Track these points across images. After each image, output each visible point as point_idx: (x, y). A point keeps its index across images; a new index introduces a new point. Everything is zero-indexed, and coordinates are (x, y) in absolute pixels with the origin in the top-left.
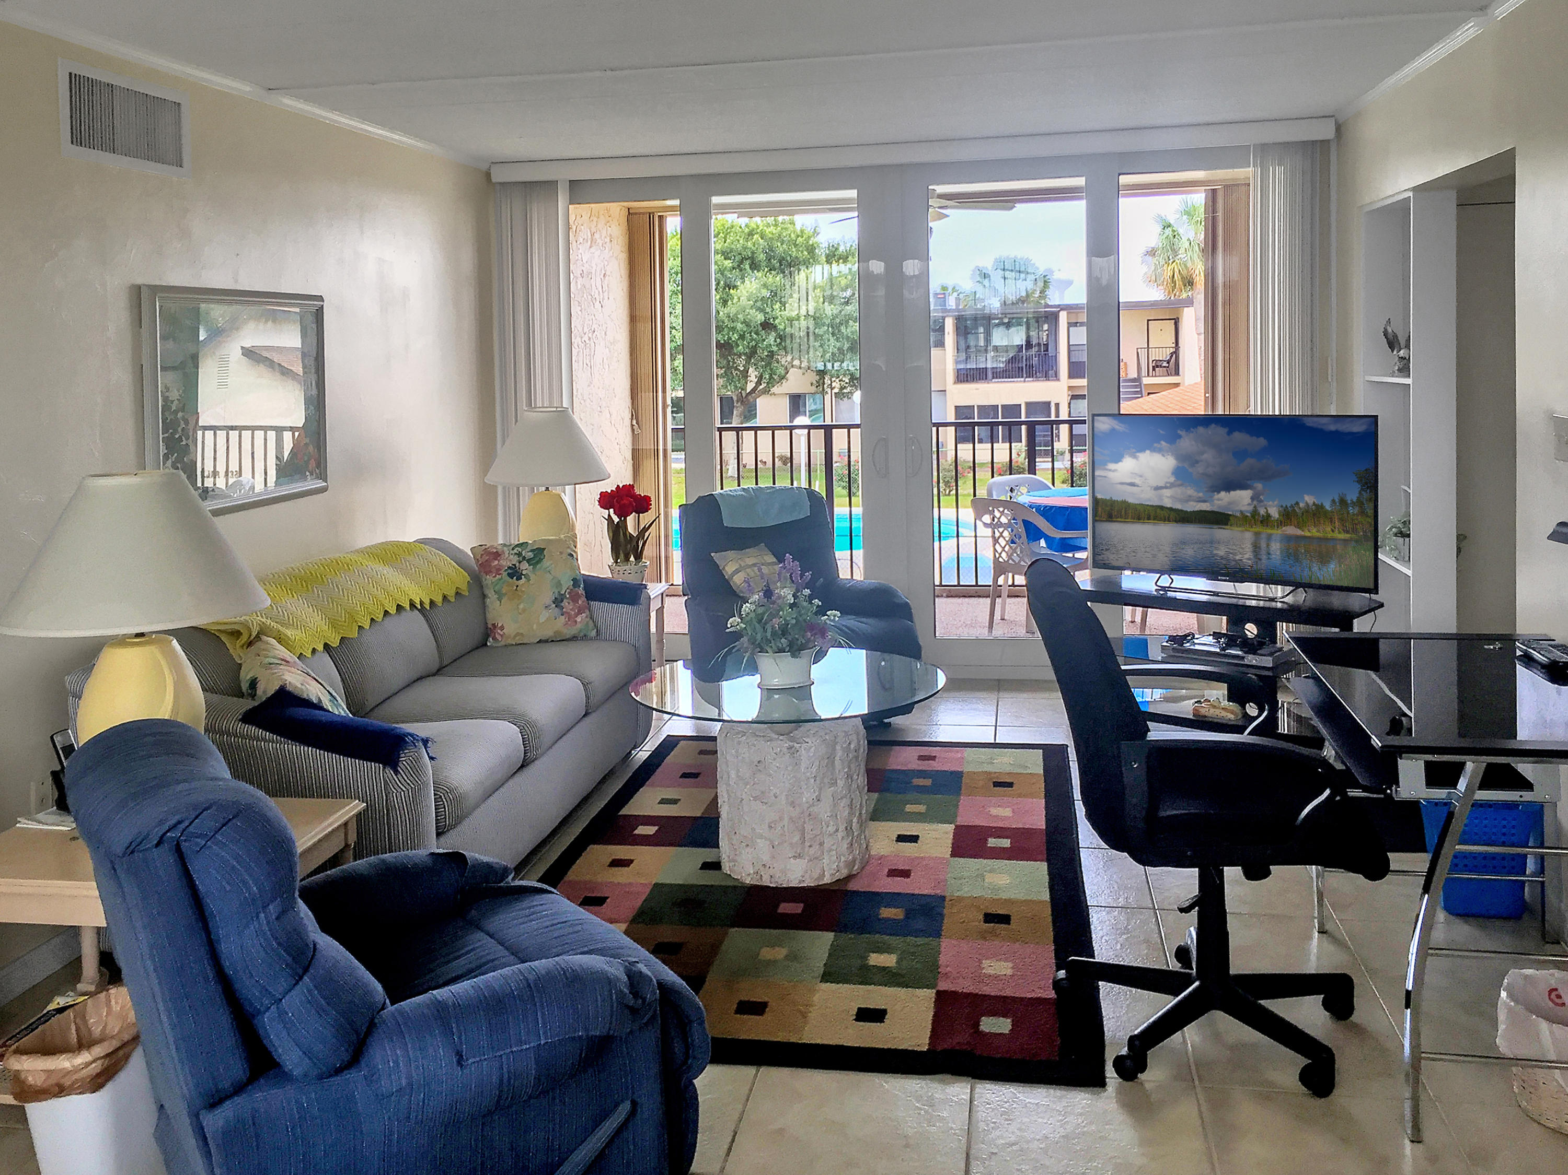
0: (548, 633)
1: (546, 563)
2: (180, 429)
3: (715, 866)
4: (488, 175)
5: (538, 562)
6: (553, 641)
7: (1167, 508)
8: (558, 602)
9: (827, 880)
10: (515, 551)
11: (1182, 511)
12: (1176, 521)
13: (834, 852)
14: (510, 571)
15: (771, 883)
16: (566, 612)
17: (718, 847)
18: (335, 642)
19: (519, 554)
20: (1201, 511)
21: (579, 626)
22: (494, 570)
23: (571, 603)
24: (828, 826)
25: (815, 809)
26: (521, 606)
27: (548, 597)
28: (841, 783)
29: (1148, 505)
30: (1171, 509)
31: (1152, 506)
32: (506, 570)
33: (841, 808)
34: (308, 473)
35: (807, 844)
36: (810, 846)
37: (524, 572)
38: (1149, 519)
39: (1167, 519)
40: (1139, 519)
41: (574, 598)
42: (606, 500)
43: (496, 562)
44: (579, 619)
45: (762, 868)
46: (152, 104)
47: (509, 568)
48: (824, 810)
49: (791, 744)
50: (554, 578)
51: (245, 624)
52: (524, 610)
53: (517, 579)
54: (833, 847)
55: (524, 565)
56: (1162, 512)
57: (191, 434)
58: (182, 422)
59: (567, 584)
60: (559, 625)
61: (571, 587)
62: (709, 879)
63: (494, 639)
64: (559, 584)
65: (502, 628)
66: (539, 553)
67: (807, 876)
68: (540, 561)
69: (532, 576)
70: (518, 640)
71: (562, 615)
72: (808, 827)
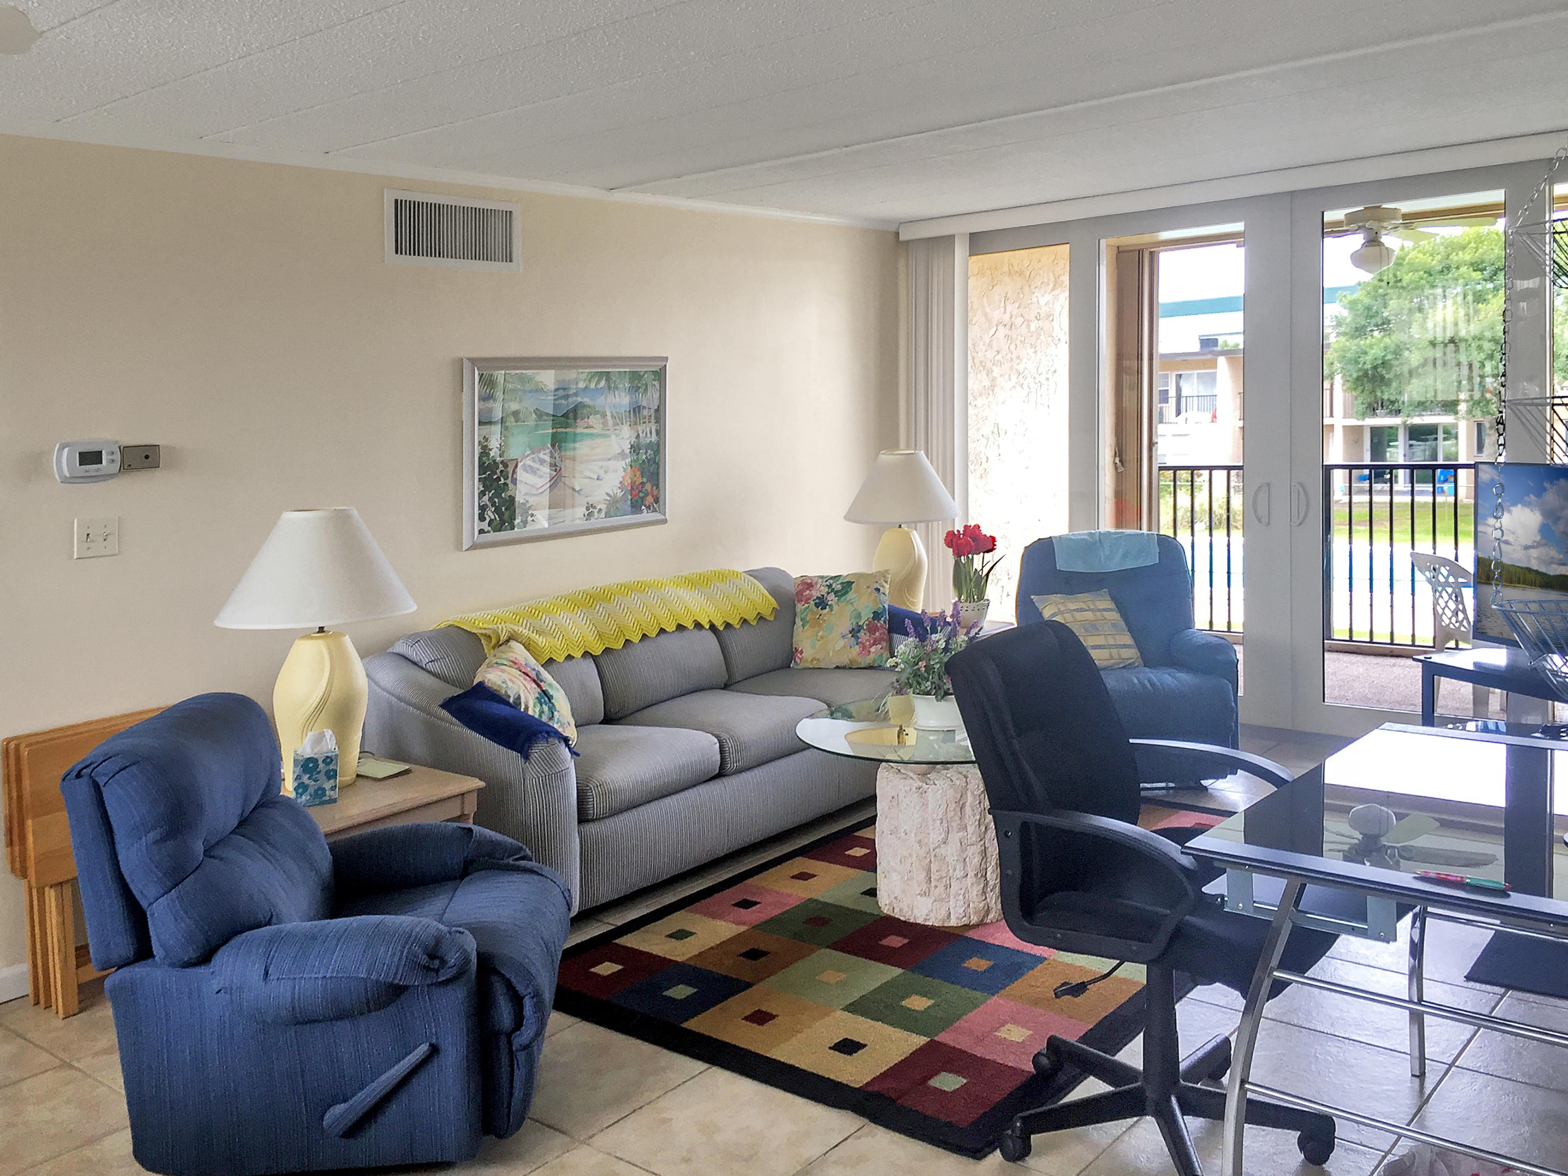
0: (844, 660)
1: (851, 595)
2: (498, 471)
3: (872, 892)
4: (897, 234)
5: (842, 596)
6: (851, 668)
7: (1534, 571)
8: (855, 632)
9: (953, 922)
10: (828, 583)
11: (1546, 574)
12: (1541, 587)
13: (961, 897)
14: (817, 601)
15: (901, 916)
16: (861, 643)
17: (876, 872)
18: (598, 651)
19: (830, 586)
20: (1561, 576)
21: (872, 656)
22: (804, 599)
23: (868, 634)
24: (955, 870)
25: (943, 851)
26: (820, 634)
27: (846, 625)
28: (970, 829)
29: (1518, 567)
30: (1537, 572)
31: (1522, 568)
32: (814, 600)
33: (970, 855)
34: (643, 507)
35: (933, 884)
36: (936, 887)
37: (829, 603)
38: (1519, 583)
39: (1533, 584)
40: (1511, 582)
41: (872, 629)
42: (952, 540)
43: (808, 592)
44: (873, 649)
45: (894, 900)
46: (480, 215)
47: (818, 598)
48: (951, 851)
49: (921, 784)
50: (855, 610)
51: (496, 632)
52: (822, 637)
53: (822, 609)
54: (959, 892)
55: (832, 596)
56: (1530, 576)
57: (510, 475)
58: (501, 466)
59: (867, 615)
60: (854, 653)
61: (870, 620)
62: (865, 905)
63: (795, 661)
64: (859, 616)
65: (801, 652)
66: (847, 585)
67: (932, 915)
68: (846, 593)
69: (835, 607)
70: (815, 664)
71: (857, 644)
72: (934, 868)
